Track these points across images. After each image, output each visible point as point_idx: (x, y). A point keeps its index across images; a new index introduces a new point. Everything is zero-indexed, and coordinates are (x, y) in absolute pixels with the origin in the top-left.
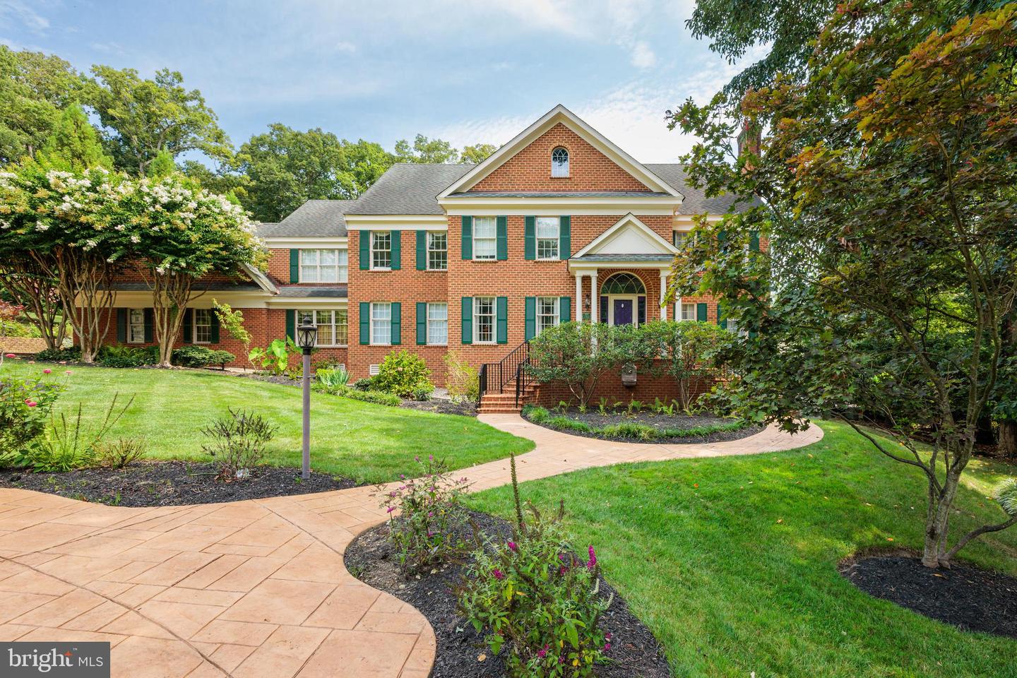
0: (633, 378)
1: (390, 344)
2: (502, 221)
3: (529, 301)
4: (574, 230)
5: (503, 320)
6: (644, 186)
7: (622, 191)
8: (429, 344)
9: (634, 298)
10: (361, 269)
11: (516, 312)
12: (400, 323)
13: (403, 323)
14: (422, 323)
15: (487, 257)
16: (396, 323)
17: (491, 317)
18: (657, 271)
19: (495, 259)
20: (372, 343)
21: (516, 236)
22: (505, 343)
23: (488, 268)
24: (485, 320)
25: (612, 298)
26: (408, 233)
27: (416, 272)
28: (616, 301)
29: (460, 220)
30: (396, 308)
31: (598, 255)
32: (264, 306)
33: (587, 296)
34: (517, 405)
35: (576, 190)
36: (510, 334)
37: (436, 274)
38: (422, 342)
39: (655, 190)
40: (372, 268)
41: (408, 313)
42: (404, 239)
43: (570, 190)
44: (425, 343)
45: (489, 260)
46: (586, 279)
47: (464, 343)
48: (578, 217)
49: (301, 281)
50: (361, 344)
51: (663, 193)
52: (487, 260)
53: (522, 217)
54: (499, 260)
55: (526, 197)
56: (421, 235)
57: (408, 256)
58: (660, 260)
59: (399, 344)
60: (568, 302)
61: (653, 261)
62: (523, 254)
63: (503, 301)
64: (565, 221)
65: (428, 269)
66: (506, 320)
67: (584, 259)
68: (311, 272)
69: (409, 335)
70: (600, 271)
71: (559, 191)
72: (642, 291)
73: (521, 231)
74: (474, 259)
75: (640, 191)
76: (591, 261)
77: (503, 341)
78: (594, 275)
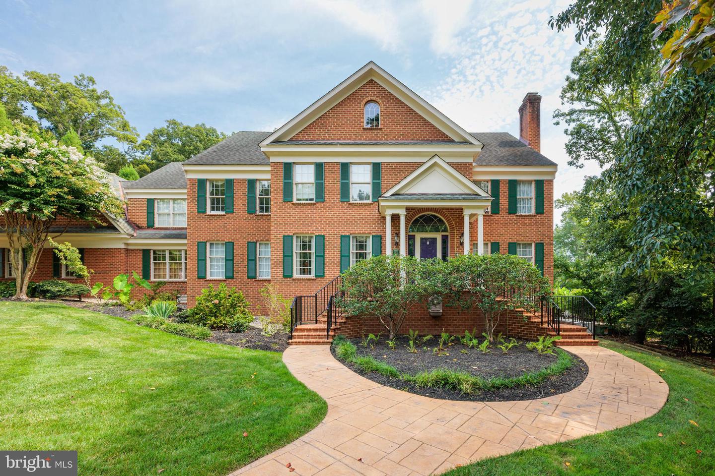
0: (439, 309)
1: (224, 279)
2: (319, 167)
3: (344, 239)
4: (385, 175)
5: (321, 256)
6: (447, 136)
7: (428, 140)
8: (259, 278)
9: (438, 237)
10: (199, 213)
11: (333, 249)
12: (233, 260)
13: (236, 259)
14: (252, 260)
15: (307, 200)
16: (230, 260)
17: (310, 253)
18: (460, 211)
19: (314, 202)
20: (208, 277)
21: (332, 181)
22: (323, 276)
23: (307, 209)
24: (304, 256)
25: (419, 236)
26: (240, 181)
27: (246, 215)
28: (422, 239)
29: (282, 167)
30: (230, 247)
31: (406, 194)
32: (123, 246)
33: (396, 233)
34: (328, 336)
35: (387, 140)
36: (326, 268)
37: (264, 217)
38: (252, 276)
39: (457, 140)
40: (209, 211)
41: (240, 251)
42: (236, 186)
43: (381, 140)
44: (255, 277)
45: (308, 202)
46: (395, 218)
47: (285, 277)
48: (388, 164)
49: (156, 226)
50: (199, 278)
52: (306, 202)
53: (337, 164)
54: (317, 202)
55: (341, 144)
56: (252, 183)
57: (240, 201)
58: (464, 199)
59: (232, 278)
60: (379, 240)
61: (458, 200)
62: (339, 197)
63: (321, 239)
64: (376, 167)
65: (258, 213)
66: (323, 256)
67: (393, 198)
68: (165, 218)
69: (241, 270)
70: (408, 209)
71: (371, 140)
72: (445, 230)
73: (338, 175)
74: (295, 201)
75: (443, 140)
76: (400, 200)
77: (320, 275)
78: (402, 213)
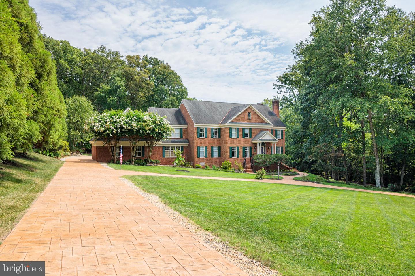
1: (204, 157)
2: (238, 129)
3: (243, 148)
4: (252, 131)
5: (238, 152)
6: (266, 122)
7: (261, 123)
9: (264, 147)
10: (197, 138)
11: (241, 150)
13: (208, 151)
14: (212, 152)
16: (206, 152)
19: (236, 138)
20: (200, 157)
23: (235, 140)
24: (234, 152)
26: (209, 128)
27: (211, 139)
29: (229, 128)
30: (206, 148)
32: (158, 145)
35: (253, 122)
36: (240, 155)
37: (215, 139)
40: (200, 137)
41: (209, 149)
42: (208, 130)
43: (251, 122)
47: (230, 157)
48: (254, 129)
50: (198, 157)
51: (269, 124)
53: (242, 128)
54: (237, 138)
55: (243, 124)
56: (212, 129)
57: (209, 134)
58: (273, 140)
59: (207, 157)
60: (251, 148)
62: (242, 137)
63: (238, 148)
64: (250, 129)
69: (209, 155)
71: (249, 122)
73: (242, 131)
74: (232, 138)
76: (261, 141)
77: (238, 157)
78: (261, 143)
